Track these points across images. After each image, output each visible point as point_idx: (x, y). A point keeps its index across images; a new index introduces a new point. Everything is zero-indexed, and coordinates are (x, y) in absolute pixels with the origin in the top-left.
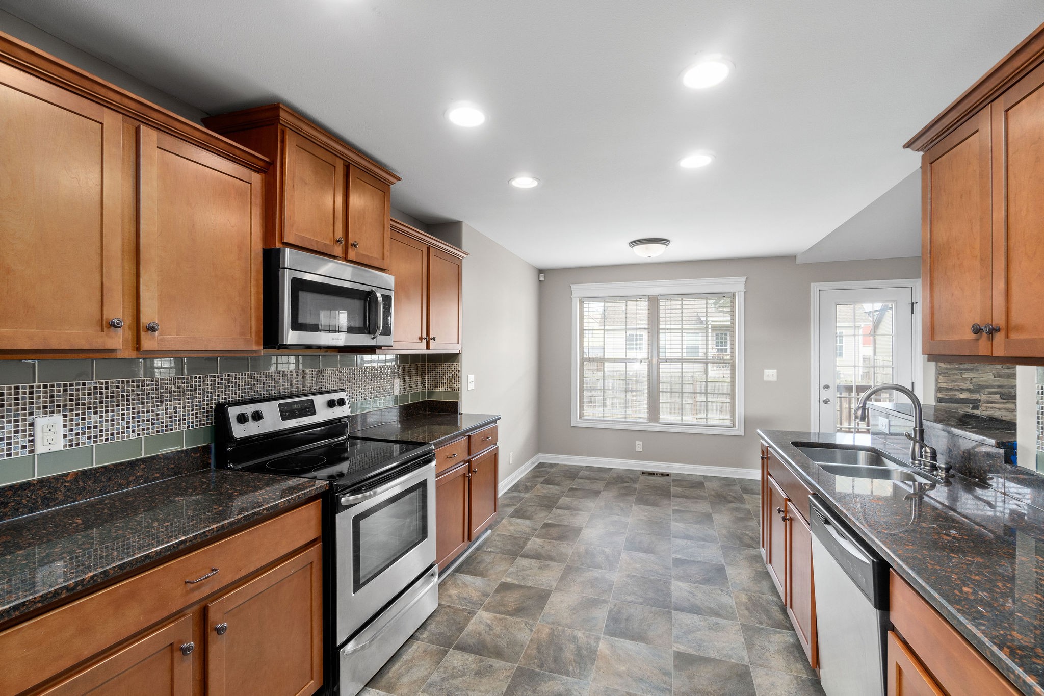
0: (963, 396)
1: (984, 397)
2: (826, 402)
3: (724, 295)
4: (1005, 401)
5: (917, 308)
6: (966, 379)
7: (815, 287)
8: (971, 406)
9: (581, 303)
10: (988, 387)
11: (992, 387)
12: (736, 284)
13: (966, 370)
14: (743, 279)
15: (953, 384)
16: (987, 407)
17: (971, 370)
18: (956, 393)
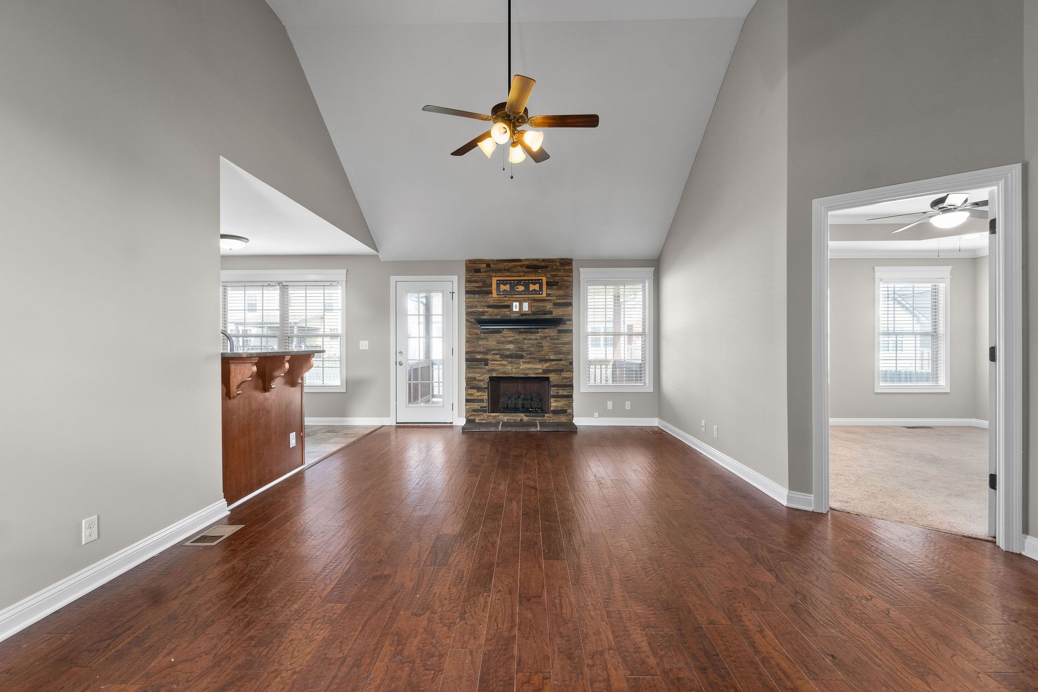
0: (478, 357)
1: (489, 357)
2: (401, 364)
3: (331, 283)
4: (501, 359)
5: (456, 295)
6: (480, 345)
7: (393, 279)
8: (484, 363)
9: (225, 288)
10: (492, 350)
11: (494, 350)
12: (340, 274)
13: (481, 339)
14: (344, 271)
15: (473, 349)
16: (491, 364)
17: (483, 339)
18: (475, 355)
